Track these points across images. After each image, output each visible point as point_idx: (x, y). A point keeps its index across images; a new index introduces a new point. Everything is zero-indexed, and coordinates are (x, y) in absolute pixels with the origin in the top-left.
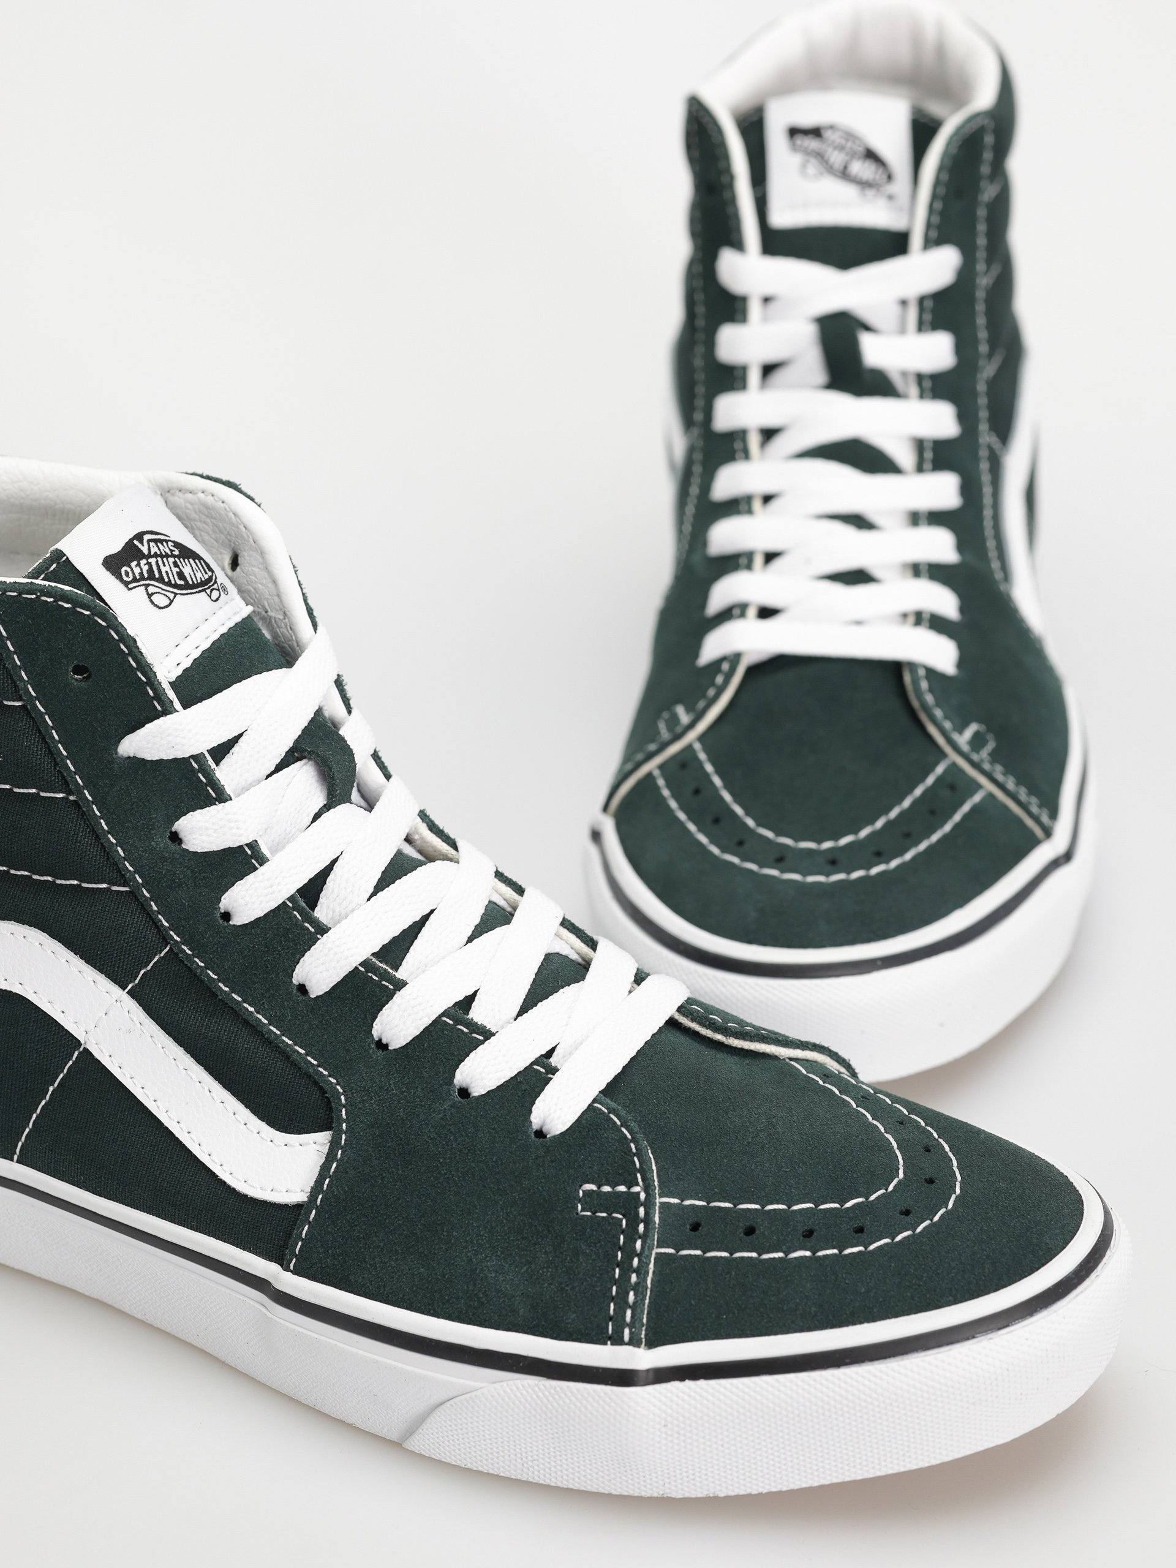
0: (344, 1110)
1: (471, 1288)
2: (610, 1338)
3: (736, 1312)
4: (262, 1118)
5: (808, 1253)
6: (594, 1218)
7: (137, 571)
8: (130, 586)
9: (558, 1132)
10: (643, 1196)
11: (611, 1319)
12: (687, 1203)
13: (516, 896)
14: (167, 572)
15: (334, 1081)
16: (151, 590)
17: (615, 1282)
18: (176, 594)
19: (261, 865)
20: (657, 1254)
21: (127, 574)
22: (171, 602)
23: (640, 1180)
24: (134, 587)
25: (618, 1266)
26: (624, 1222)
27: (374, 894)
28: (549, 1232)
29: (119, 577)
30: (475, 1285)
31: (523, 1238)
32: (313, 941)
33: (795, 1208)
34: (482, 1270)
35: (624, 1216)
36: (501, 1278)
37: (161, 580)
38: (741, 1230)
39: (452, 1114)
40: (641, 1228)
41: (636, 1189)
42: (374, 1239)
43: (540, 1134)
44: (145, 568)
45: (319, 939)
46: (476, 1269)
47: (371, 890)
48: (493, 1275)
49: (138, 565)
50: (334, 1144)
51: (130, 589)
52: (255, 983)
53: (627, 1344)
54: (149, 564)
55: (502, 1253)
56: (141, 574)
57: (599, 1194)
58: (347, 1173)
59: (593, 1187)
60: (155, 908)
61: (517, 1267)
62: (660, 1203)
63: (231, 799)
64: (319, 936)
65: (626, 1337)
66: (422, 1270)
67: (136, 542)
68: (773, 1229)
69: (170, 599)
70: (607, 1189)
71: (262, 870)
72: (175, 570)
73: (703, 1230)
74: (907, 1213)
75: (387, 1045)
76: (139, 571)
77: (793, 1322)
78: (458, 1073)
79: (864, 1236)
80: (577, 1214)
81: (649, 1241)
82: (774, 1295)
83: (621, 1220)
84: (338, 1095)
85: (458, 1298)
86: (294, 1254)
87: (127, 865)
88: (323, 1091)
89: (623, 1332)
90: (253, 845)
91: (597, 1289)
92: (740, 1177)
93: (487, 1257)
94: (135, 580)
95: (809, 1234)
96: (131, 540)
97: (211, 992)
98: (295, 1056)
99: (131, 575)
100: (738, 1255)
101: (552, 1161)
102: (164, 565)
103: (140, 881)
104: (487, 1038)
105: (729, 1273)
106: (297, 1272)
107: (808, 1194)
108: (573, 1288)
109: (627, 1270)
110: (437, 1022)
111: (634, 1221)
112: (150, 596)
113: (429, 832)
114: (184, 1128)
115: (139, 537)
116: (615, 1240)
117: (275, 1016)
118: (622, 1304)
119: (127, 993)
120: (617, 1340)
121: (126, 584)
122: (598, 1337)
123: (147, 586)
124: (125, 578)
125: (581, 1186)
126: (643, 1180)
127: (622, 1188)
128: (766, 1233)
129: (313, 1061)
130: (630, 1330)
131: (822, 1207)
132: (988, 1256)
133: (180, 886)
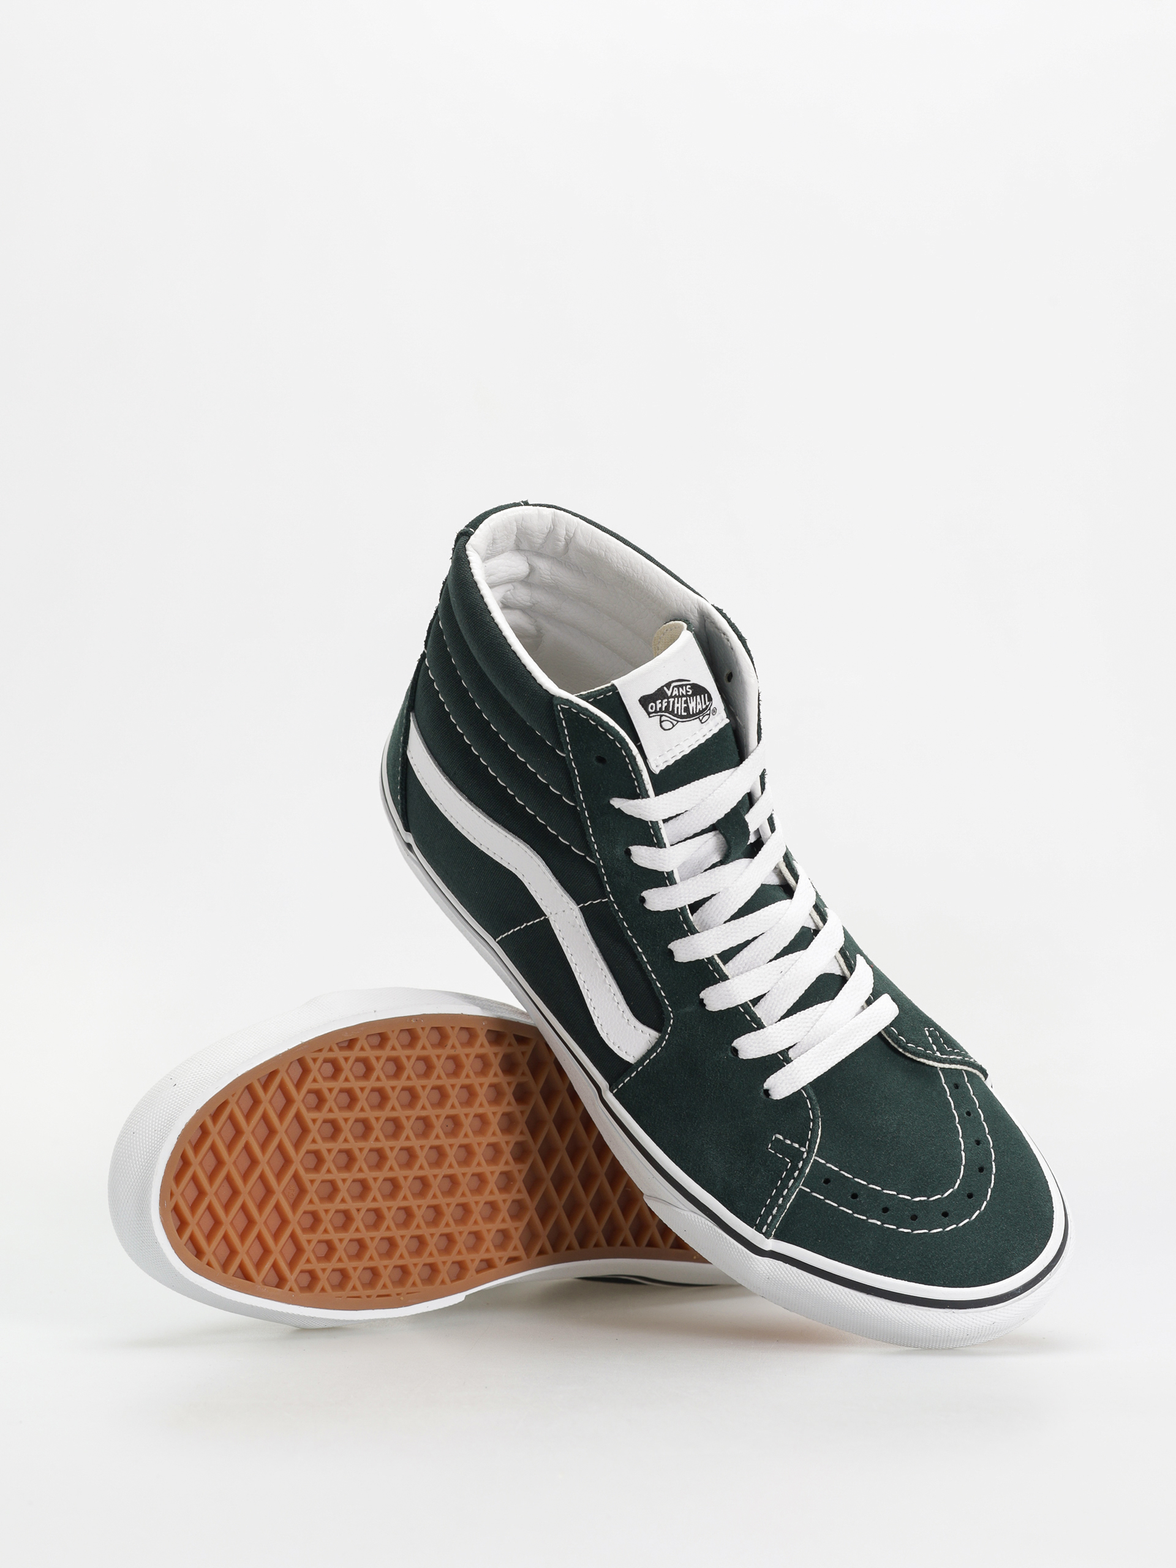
0: (670, 1028)
1: (698, 1159)
2: (756, 1225)
3: (827, 1240)
4: (628, 1004)
5: (879, 1223)
6: (775, 1155)
7: (659, 706)
8: (651, 715)
9: (775, 1099)
10: (805, 1155)
11: (761, 1216)
12: (828, 1165)
13: (820, 924)
14: (678, 708)
15: (670, 1009)
16: (664, 718)
17: (771, 1197)
18: (678, 722)
19: (670, 885)
20: (800, 1189)
21: (652, 708)
22: (674, 726)
23: (807, 1146)
24: (654, 716)
25: (776, 1189)
26: (790, 1164)
27: (729, 920)
28: (748, 1153)
29: (646, 709)
30: (700, 1159)
31: (734, 1148)
32: (686, 935)
33: (885, 1191)
34: (707, 1153)
35: (791, 1162)
36: (715, 1163)
37: (672, 713)
38: (850, 1194)
39: (724, 1062)
40: (796, 1174)
41: (803, 1149)
42: (660, 1106)
43: (767, 1092)
44: (665, 705)
45: (688, 936)
46: (704, 1151)
47: (729, 917)
48: (711, 1160)
49: (661, 703)
50: (658, 1044)
51: (650, 717)
52: (647, 939)
53: (763, 1233)
54: (668, 702)
55: (720, 1150)
56: (661, 708)
57: (782, 1142)
58: (658, 1063)
59: (781, 1138)
60: (606, 880)
61: (725, 1162)
62: (814, 1159)
63: (665, 847)
64: (689, 934)
65: (764, 1231)
66: (677, 1136)
67: (665, 688)
68: (868, 1200)
69: (673, 724)
70: (788, 1142)
71: (671, 888)
72: (684, 705)
73: (830, 1186)
74: (945, 1214)
75: (705, 1005)
76: (660, 705)
77: (854, 1260)
78: (735, 1041)
79: (915, 1223)
80: (767, 1149)
81: (796, 1184)
82: (850, 1240)
83: (788, 1163)
84: (670, 1018)
85: (689, 1161)
86: (617, 1087)
87: (597, 854)
88: (662, 1013)
89: (763, 1227)
90: (671, 874)
91: (760, 1197)
92: (864, 1161)
93: (711, 1148)
94: (656, 712)
95: (885, 1210)
96: (662, 687)
97: (621, 931)
98: (655, 987)
99: (654, 708)
100: (841, 1208)
101: (765, 1114)
102: (678, 703)
103: (602, 864)
104: (758, 1029)
105: (833, 1217)
106: (615, 1095)
107: (897, 1185)
108: (748, 1190)
109: (779, 1194)
110: (736, 1008)
111: (795, 1167)
112: (661, 722)
113: (786, 868)
114: (586, 987)
115: (668, 685)
116: (780, 1174)
117: (652, 960)
118: (769, 1212)
119: (580, 908)
120: (759, 1230)
121: (649, 713)
122: (751, 1223)
123: (661, 716)
124: (650, 710)
125: (775, 1134)
126: (809, 1147)
127: (797, 1146)
128: (862, 1202)
129: (663, 994)
130: (767, 1228)
131: (901, 1196)
132: (975, 1262)
133: (623, 876)
